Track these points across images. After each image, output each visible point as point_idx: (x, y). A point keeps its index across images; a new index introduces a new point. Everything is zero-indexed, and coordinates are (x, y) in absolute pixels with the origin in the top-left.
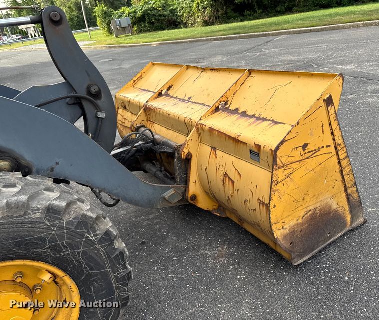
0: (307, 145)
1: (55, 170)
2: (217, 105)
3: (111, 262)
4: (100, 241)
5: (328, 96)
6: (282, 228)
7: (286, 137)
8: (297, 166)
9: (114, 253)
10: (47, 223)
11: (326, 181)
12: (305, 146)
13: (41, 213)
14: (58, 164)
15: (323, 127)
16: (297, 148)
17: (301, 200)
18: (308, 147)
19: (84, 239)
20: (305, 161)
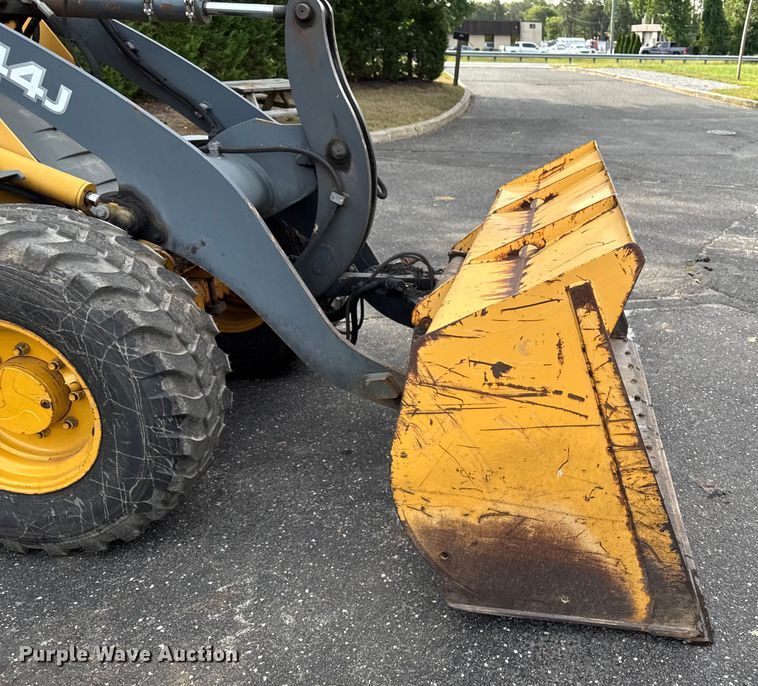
0: (507, 368)
1: (197, 251)
2: (515, 247)
3: (146, 403)
4: (134, 363)
5: (581, 283)
6: (419, 507)
7: (446, 327)
8: (472, 401)
9: (156, 394)
10: (66, 298)
11: (560, 472)
12: (500, 369)
13: (64, 281)
14: (203, 244)
15: (559, 345)
16: (476, 363)
17: (479, 476)
18: (511, 373)
19: (110, 347)
20: (497, 398)
